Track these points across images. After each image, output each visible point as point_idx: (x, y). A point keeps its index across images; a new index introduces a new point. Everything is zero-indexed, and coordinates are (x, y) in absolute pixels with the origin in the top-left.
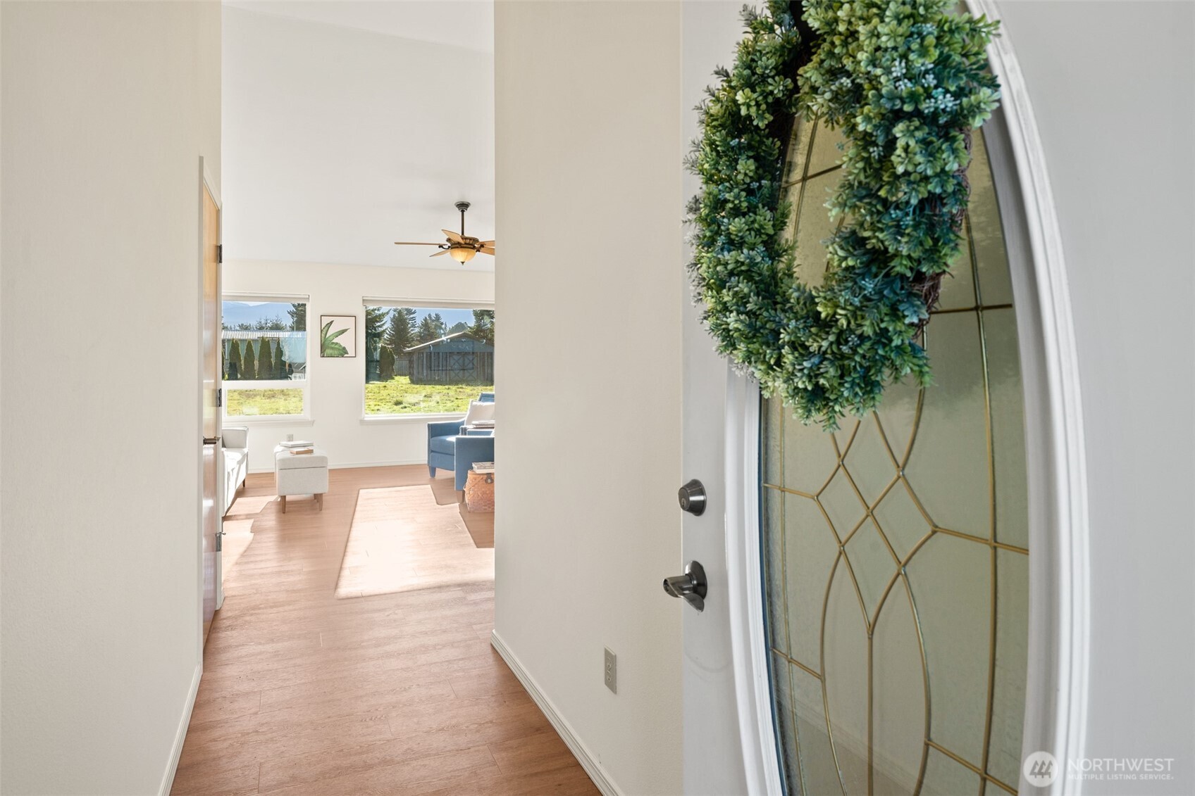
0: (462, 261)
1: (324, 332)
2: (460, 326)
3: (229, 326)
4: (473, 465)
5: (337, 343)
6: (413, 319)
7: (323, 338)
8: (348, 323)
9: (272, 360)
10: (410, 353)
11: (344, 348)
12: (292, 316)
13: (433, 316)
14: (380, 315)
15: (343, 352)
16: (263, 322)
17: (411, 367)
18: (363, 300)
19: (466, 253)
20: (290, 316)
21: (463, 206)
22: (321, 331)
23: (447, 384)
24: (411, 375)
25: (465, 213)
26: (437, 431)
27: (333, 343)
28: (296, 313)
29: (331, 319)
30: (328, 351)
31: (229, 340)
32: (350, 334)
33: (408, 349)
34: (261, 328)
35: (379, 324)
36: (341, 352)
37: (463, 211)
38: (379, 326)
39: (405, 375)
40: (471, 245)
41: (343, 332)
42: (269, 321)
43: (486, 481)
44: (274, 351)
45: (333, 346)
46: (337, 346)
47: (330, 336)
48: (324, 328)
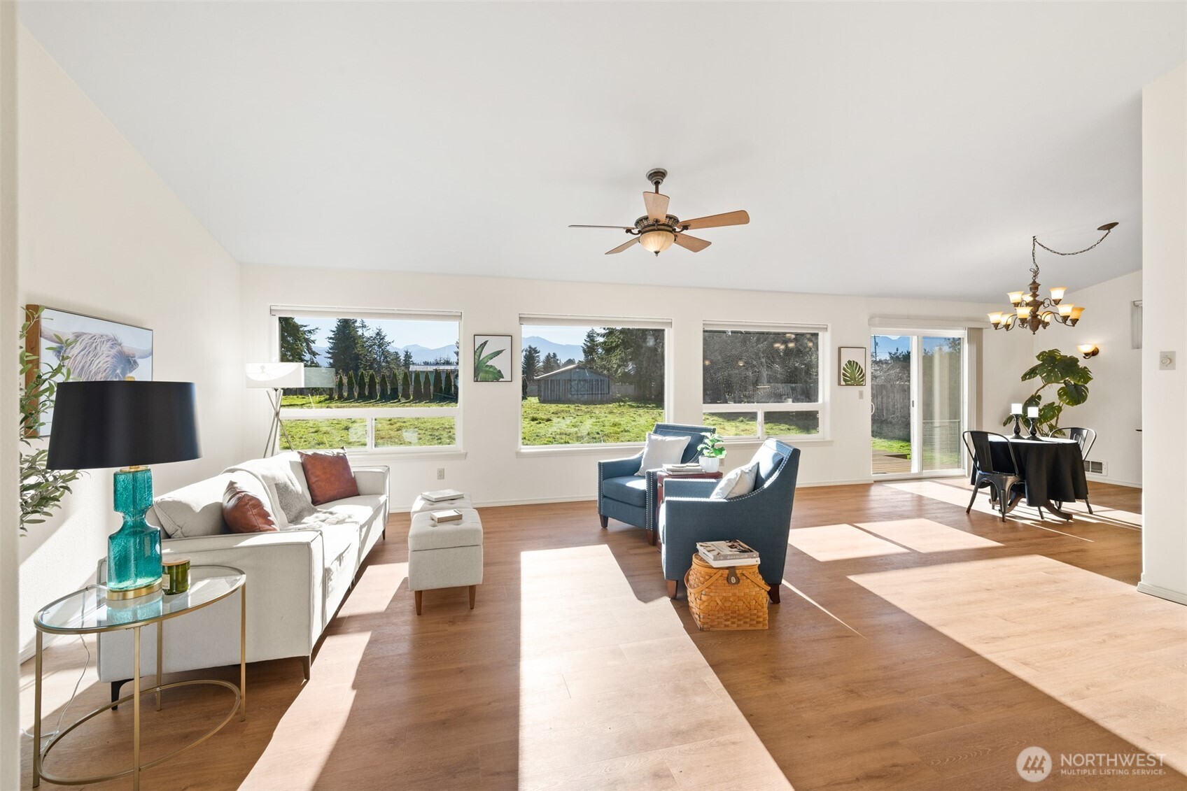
0: (657, 250)
1: (478, 354)
2: (570, 362)
3: (416, 363)
4: (698, 546)
5: (491, 366)
6: (538, 356)
7: (477, 360)
8: (503, 343)
10: (538, 380)
11: (500, 372)
13: (552, 354)
15: (497, 376)
17: (539, 391)
18: (520, 318)
19: (664, 238)
21: (657, 176)
22: (475, 352)
23: (567, 404)
24: (539, 396)
25: (660, 186)
26: (609, 472)
27: (487, 366)
29: (485, 339)
30: (482, 375)
31: (414, 371)
32: (506, 354)
33: (535, 378)
34: (437, 364)
36: (496, 376)
37: (657, 184)
39: (534, 396)
40: (668, 226)
41: (498, 353)
42: (442, 359)
43: (728, 579)
45: (487, 369)
46: (491, 370)
47: (484, 358)
48: (477, 349)
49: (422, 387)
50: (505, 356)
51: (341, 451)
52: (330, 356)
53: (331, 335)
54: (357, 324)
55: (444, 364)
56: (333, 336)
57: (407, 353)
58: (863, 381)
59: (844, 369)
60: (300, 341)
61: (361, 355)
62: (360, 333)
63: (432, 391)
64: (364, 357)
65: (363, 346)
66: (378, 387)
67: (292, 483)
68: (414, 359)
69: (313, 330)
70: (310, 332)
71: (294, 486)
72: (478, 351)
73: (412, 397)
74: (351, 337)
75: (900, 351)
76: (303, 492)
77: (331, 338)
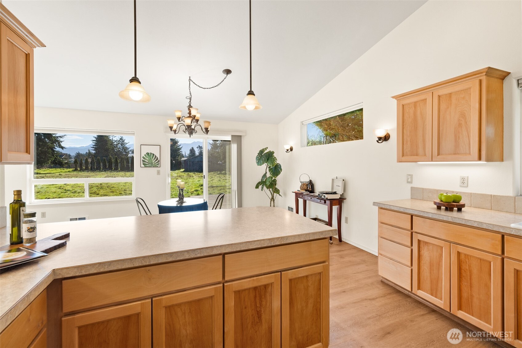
52: (93, 149)
58: (158, 164)
59: (143, 158)
61: (110, 149)
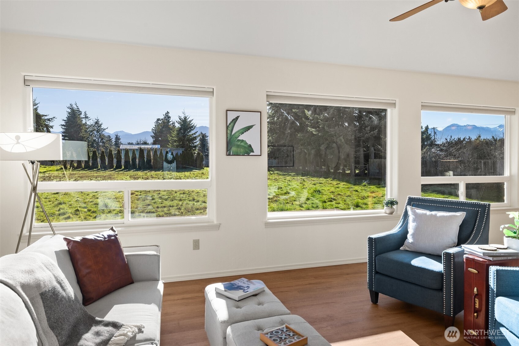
1: (230, 128)
3: (123, 144)
5: (242, 141)
7: (228, 135)
8: (253, 119)
9: (145, 159)
11: (250, 146)
12: (153, 138)
14: (196, 137)
15: (248, 150)
16: (139, 141)
18: (267, 95)
20: (152, 138)
22: (227, 127)
27: (239, 140)
28: (154, 137)
29: (237, 114)
30: (234, 149)
31: (124, 149)
35: (195, 141)
36: (247, 150)
38: (195, 142)
41: (248, 128)
42: (141, 141)
44: (146, 154)
45: (239, 143)
46: (242, 144)
47: (235, 133)
48: (230, 124)
49: (131, 160)
50: (255, 131)
51: (111, 233)
53: (63, 123)
54: (82, 116)
55: (143, 144)
56: (65, 124)
57: (117, 136)
60: (42, 126)
61: (85, 137)
62: (84, 121)
63: (137, 162)
64: (87, 139)
65: (86, 131)
66: (99, 160)
67: (62, 287)
68: (122, 141)
69: (51, 119)
70: (49, 120)
71: (64, 290)
72: (229, 127)
73: (123, 167)
74: (78, 125)
75: (453, 138)
76: (75, 296)
77: (63, 125)
